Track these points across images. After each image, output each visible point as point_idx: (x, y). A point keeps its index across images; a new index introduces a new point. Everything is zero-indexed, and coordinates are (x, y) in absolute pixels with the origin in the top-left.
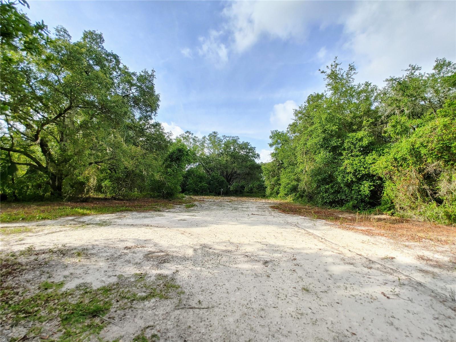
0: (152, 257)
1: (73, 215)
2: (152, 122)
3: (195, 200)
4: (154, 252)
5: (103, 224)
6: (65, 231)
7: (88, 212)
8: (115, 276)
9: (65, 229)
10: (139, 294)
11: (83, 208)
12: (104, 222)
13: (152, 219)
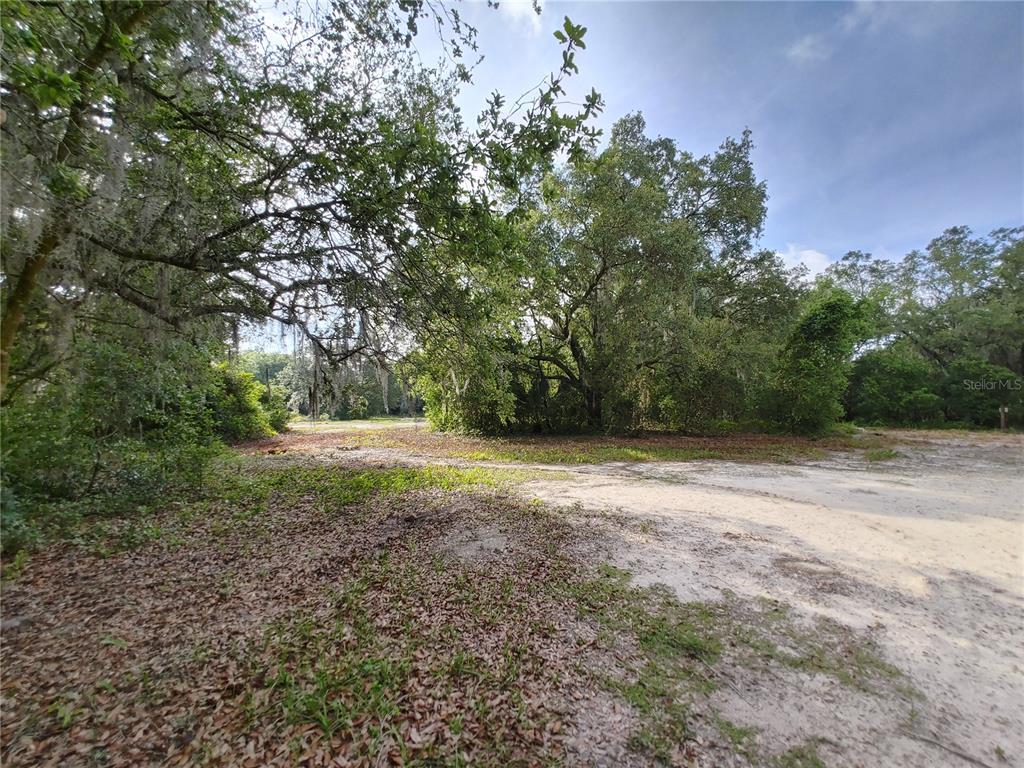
0: (795, 570)
1: (622, 460)
2: (750, 255)
3: (894, 442)
4: (798, 560)
5: (672, 480)
6: (616, 484)
7: (644, 455)
8: (717, 588)
9: (614, 481)
10: (780, 648)
11: (635, 448)
12: (675, 477)
13: (773, 481)
